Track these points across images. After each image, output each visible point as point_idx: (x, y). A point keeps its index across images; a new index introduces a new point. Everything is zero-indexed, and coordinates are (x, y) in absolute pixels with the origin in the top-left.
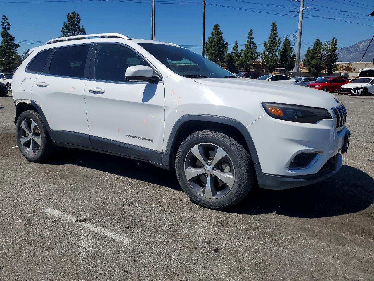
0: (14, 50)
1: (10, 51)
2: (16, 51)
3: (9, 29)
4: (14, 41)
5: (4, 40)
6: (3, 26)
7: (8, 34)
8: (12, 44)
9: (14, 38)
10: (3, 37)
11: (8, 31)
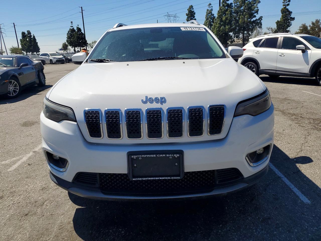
0: (290, 23)
1: (286, 24)
2: (291, 24)
3: (288, 5)
4: (291, 15)
5: (282, 16)
6: (284, 3)
7: (287, 10)
8: (289, 18)
9: (291, 12)
10: (282, 13)
11: (288, 7)
